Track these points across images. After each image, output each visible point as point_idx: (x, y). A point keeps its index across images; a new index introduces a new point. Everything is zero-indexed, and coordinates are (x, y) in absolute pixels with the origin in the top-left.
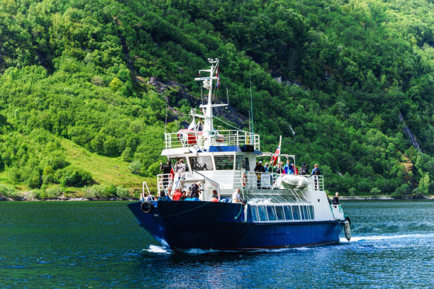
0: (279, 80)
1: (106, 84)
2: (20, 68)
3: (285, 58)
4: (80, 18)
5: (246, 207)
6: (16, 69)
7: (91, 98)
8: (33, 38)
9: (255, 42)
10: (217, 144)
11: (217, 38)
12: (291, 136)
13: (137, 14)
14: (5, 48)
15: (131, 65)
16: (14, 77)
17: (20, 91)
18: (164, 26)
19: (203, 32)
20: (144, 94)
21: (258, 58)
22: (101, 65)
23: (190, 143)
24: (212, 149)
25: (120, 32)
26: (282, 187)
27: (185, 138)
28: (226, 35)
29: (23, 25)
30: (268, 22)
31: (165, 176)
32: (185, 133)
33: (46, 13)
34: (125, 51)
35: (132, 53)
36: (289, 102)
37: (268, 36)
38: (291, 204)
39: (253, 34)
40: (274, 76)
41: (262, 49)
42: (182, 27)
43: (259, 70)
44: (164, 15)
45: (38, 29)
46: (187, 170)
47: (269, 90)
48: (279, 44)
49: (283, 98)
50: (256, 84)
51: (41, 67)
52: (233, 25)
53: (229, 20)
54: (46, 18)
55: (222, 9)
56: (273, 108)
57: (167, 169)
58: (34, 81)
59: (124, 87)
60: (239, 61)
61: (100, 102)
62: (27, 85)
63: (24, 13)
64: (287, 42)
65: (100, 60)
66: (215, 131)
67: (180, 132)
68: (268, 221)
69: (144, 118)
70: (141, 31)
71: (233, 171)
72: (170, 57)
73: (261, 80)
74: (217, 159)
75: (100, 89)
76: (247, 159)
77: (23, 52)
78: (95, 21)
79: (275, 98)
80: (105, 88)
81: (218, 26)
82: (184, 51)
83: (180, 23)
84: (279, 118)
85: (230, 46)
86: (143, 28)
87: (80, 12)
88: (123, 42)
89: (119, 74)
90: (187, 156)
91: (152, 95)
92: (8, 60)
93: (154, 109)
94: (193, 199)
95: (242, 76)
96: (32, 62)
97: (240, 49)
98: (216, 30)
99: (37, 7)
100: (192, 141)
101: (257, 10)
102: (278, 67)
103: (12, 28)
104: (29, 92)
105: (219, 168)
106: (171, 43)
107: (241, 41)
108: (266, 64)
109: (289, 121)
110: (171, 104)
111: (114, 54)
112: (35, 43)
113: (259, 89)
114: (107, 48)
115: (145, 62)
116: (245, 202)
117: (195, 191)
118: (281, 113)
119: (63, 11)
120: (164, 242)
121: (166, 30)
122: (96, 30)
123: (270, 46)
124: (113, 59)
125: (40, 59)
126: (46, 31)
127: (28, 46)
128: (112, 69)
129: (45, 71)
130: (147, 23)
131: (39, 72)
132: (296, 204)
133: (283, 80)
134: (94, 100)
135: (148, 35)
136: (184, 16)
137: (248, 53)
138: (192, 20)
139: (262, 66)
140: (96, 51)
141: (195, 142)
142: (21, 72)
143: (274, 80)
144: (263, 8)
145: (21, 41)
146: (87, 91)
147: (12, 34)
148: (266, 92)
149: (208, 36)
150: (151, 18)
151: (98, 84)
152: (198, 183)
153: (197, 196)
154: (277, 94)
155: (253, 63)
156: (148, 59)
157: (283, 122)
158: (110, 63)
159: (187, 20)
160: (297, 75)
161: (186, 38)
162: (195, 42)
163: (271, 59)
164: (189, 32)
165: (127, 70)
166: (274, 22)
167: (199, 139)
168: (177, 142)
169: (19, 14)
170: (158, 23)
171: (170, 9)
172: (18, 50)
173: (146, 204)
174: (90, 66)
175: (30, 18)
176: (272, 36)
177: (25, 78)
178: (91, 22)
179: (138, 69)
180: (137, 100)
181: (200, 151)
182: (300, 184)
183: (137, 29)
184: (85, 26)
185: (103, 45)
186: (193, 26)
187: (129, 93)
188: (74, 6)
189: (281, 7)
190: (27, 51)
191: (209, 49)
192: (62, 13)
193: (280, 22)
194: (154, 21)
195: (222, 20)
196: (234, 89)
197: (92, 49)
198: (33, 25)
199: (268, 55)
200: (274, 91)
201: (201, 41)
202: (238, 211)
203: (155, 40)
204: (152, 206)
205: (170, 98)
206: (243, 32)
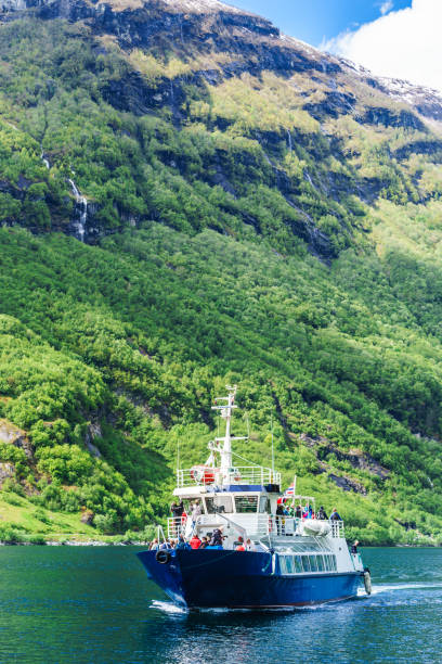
0: (418, 436)
1: (261, 439)
2: (185, 425)
3: (424, 417)
4: (239, 380)
5: (274, 556)
6: (181, 426)
7: (248, 452)
8: (197, 398)
9: (396, 402)
10: (237, 483)
11: (361, 398)
12: (430, 488)
13: (289, 377)
14: (173, 408)
15: (284, 422)
16: (180, 433)
17: (185, 446)
18: (313, 388)
19: (349, 393)
20: (296, 449)
21: (398, 416)
22: (257, 423)
23: (206, 480)
24: (233, 488)
25: (274, 393)
26: (304, 534)
27: (201, 475)
28: (369, 395)
29: (188, 387)
30: (407, 383)
31: (177, 520)
32: (200, 471)
33: (209, 376)
34: (279, 409)
35: (285, 412)
36: (428, 457)
37: (407, 396)
38: (315, 553)
39: (394, 395)
40: (413, 432)
41: (402, 408)
42: (329, 388)
43: (399, 427)
44: (314, 378)
45: (201, 390)
46: (203, 513)
47: (409, 445)
48: (418, 404)
49: (422, 453)
50: (397, 440)
51: (204, 424)
52: (375, 387)
53: (372, 382)
54: (208, 381)
55: (366, 372)
56: (413, 462)
57: (179, 511)
58: (198, 437)
59: (278, 442)
60: (382, 419)
61: (256, 456)
62: (192, 440)
63: (189, 376)
64: (425, 401)
65: (256, 418)
66: (234, 468)
67: (194, 468)
68: (296, 574)
69: (296, 471)
70: (293, 392)
71: (257, 514)
72: (319, 415)
73: (402, 436)
74: (238, 500)
75: (256, 444)
76: (269, 501)
77: (189, 411)
78: (252, 383)
79: (414, 453)
80: (261, 444)
81: (362, 387)
82: (331, 410)
83: (328, 384)
84: (419, 471)
85: (373, 405)
86: (295, 389)
87: (239, 375)
88: (276, 402)
89: (272, 431)
90: (203, 496)
91: (303, 450)
92: (175, 418)
93: (305, 462)
94: (217, 548)
95: (384, 432)
96: (196, 419)
97: (382, 408)
98: (360, 391)
99: (201, 371)
100: (209, 479)
101: (397, 372)
102: (417, 423)
103: (178, 390)
104: (193, 447)
105: (240, 510)
106: (319, 403)
107: (383, 401)
108: (406, 422)
109: (427, 473)
110: (319, 458)
111: (268, 412)
112: (199, 403)
113: (400, 444)
114: (262, 407)
115: (297, 420)
116: (272, 552)
117: (218, 537)
118: (420, 467)
119: (223, 375)
120: (180, 598)
121: (315, 391)
122: (253, 391)
123: (410, 406)
124: (268, 417)
125: (203, 417)
126: (209, 392)
127: (192, 406)
128: (267, 426)
129: (207, 428)
130: (298, 385)
131: (202, 429)
132: (319, 553)
133: (422, 436)
134: (251, 454)
135: (299, 396)
136: (331, 378)
137: (390, 412)
138: (339, 382)
139: (403, 424)
140: (253, 410)
141: (213, 480)
142: (186, 429)
143: (413, 437)
144: (403, 371)
145: (186, 401)
146: (244, 446)
147: (178, 395)
148: (406, 447)
149: (353, 396)
150: (302, 380)
151: (254, 440)
152: (220, 528)
153: (220, 543)
154: (416, 449)
155: (394, 420)
156: (299, 417)
157: (423, 475)
158: (265, 421)
159: (334, 382)
160: (434, 431)
161: (333, 399)
162: (341, 402)
163: (410, 417)
164: (335, 393)
165: (281, 427)
166: (413, 384)
167: (217, 478)
168: (190, 479)
169: (185, 377)
170: (308, 385)
171: (318, 372)
172: (183, 409)
173: (161, 553)
174: (248, 423)
175: (195, 381)
176: (412, 396)
177: (189, 434)
178: (248, 384)
179: (290, 426)
180: (289, 454)
181: (218, 491)
182: (322, 531)
183: (289, 390)
184: (243, 387)
185: (259, 404)
186: (339, 387)
187: (282, 448)
188: (233, 370)
189: (419, 371)
190: (191, 410)
191: (354, 408)
192: (223, 376)
193: (418, 384)
194: (304, 383)
195: (366, 382)
196: (377, 445)
197: (249, 408)
198: (197, 386)
199: (408, 413)
200: (414, 447)
201: (347, 401)
202: (266, 563)
203: (305, 400)
204: (169, 555)
205: (319, 453)
206: (384, 393)
